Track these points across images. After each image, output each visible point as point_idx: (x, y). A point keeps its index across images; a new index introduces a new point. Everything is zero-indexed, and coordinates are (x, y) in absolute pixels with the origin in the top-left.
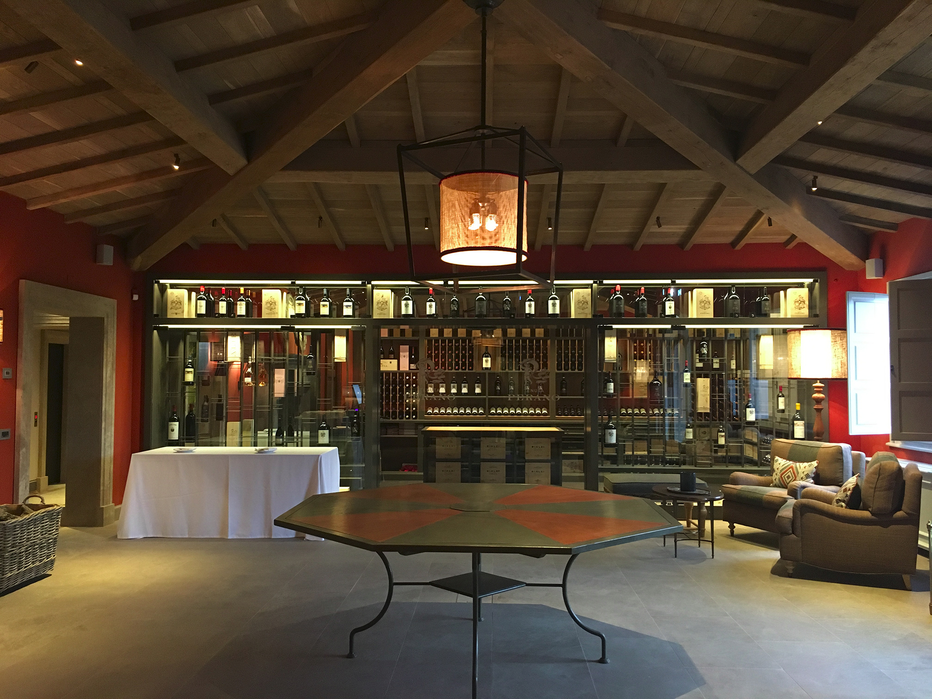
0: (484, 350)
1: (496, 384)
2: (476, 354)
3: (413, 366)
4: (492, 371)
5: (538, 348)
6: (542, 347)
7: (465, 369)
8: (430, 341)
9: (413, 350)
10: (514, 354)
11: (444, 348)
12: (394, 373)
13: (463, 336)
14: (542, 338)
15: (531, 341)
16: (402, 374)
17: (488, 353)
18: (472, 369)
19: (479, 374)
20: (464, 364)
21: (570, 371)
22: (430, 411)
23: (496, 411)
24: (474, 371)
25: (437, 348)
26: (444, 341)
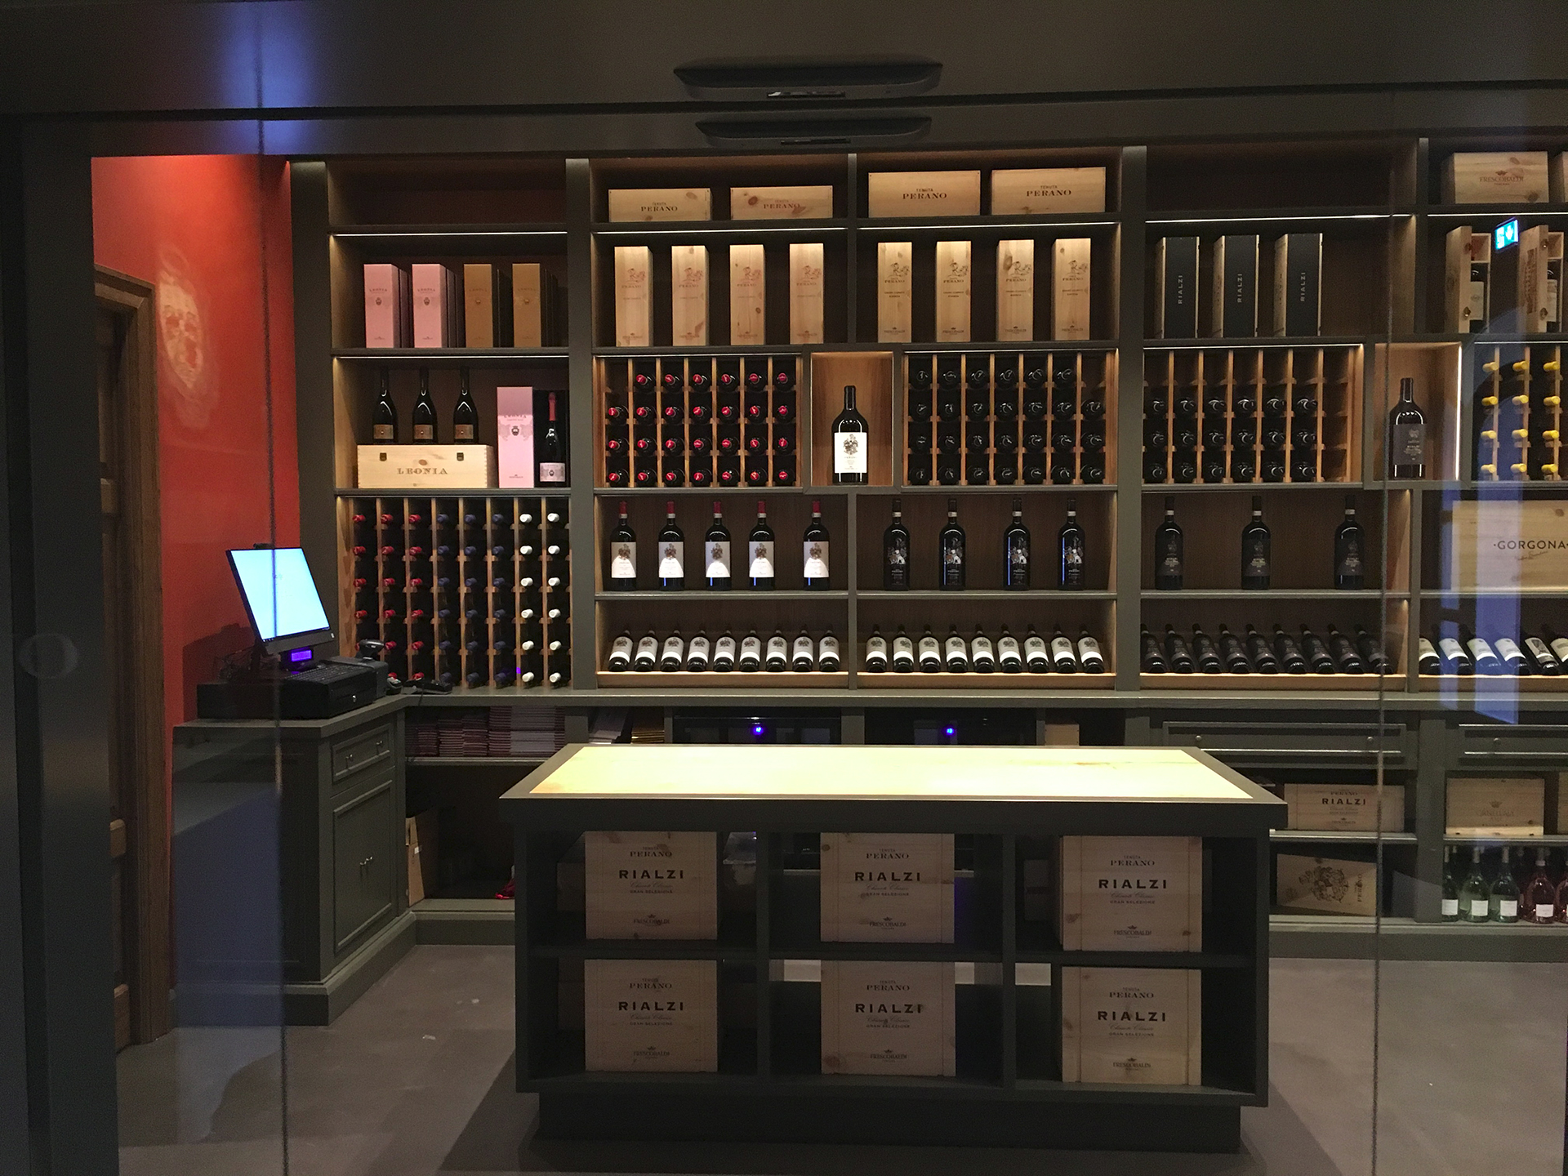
0: (837, 404)
1: (890, 543)
2: (805, 420)
3: (552, 471)
4: (874, 487)
5: (1065, 390)
6: (1080, 385)
7: (762, 482)
8: (616, 368)
9: (552, 405)
10: (964, 418)
11: (673, 396)
12: (475, 501)
13: (750, 342)
14: (1081, 344)
15: (1035, 362)
16: (504, 503)
17: (856, 415)
18: (790, 481)
19: (821, 501)
20: (757, 460)
21: (1199, 483)
22: (621, 653)
23: (890, 652)
24: (798, 487)
25: (645, 396)
26: (673, 366)
